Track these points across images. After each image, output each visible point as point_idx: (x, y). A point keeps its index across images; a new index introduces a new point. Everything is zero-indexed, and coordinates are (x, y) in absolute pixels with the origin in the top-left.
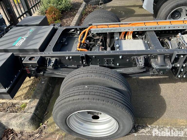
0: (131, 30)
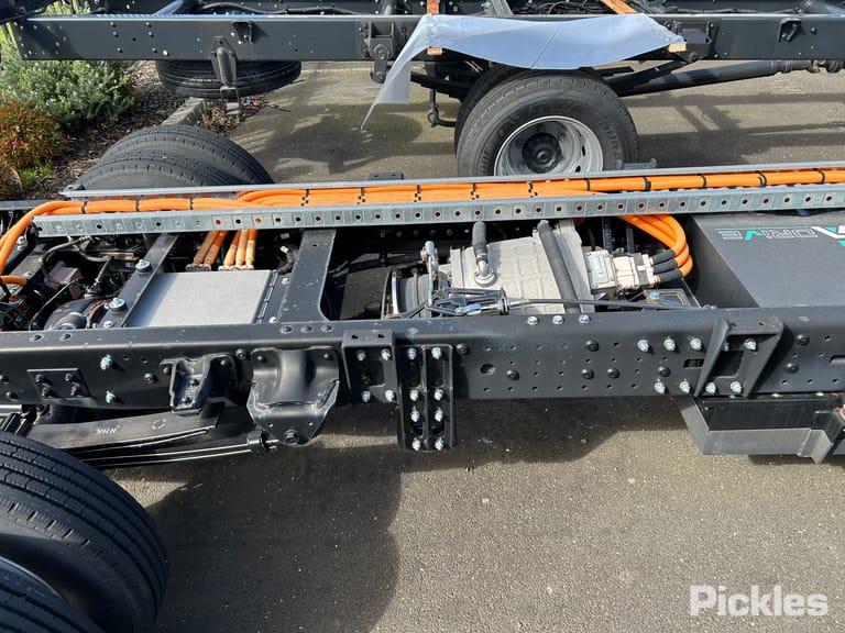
0: (248, 225)
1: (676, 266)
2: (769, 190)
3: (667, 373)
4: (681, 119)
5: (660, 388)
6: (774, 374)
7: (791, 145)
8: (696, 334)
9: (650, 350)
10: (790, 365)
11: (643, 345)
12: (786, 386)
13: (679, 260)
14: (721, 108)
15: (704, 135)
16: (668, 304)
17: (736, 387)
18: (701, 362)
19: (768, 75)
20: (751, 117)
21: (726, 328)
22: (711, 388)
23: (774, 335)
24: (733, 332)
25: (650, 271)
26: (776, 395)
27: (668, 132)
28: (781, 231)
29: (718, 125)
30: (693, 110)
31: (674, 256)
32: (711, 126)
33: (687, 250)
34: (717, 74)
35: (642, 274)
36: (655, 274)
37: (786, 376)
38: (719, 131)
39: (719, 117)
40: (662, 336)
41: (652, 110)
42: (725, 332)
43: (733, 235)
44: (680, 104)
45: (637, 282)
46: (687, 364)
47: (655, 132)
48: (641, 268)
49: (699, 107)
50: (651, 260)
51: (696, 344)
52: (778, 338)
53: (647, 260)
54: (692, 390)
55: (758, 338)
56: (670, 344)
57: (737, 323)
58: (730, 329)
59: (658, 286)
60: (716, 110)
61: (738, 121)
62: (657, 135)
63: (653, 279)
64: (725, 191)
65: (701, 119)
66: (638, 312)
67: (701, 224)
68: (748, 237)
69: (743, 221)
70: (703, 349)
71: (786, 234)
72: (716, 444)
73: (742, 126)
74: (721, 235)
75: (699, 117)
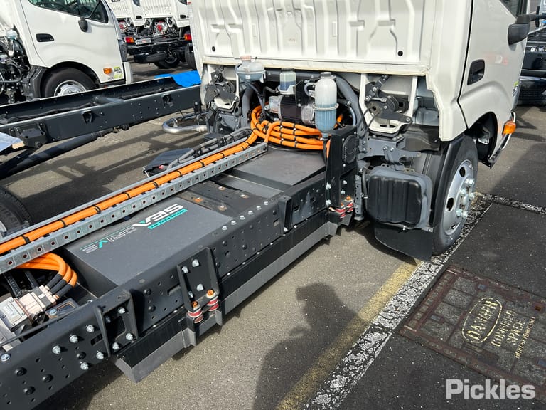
1: (66, 283)
2: (104, 213)
3: (84, 355)
4: (58, 176)
5: (84, 367)
6: (145, 318)
7: (127, 171)
8: (88, 323)
9: (63, 350)
10: (150, 308)
11: (56, 350)
12: (156, 319)
13: (65, 278)
14: (80, 162)
15: (76, 181)
16: (64, 313)
17: (129, 337)
18: (100, 337)
19: (93, 141)
20: (99, 163)
21: (99, 312)
22: (116, 347)
23: (128, 300)
24: (105, 312)
25: (49, 295)
26: (154, 326)
27: (54, 186)
28: (117, 234)
29: (82, 173)
30: (64, 168)
31: (61, 277)
32: (79, 175)
33: (69, 269)
34: (63, 147)
35: (44, 300)
36: (53, 295)
37: (151, 314)
38: (85, 176)
39: (81, 168)
40: (67, 336)
41: (38, 176)
42: (100, 314)
43: (92, 248)
44: (54, 167)
45: (43, 306)
46: (93, 342)
47: (45, 190)
48: (41, 296)
49: (67, 166)
50: (46, 287)
51: (90, 329)
52: (131, 301)
53: (44, 289)
54: (105, 355)
55: (124, 305)
56: (74, 339)
57: (106, 305)
58: (102, 311)
59: (58, 301)
60: (79, 164)
61: (93, 167)
62: (47, 191)
63: (53, 299)
64: (78, 224)
65: (72, 173)
66: (46, 329)
67: (70, 250)
68: (101, 246)
69: (95, 237)
70: (96, 328)
71: (121, 235)
72: (140, 372)
73: (96, 169)
74: (84, 251)
75: (70, 171)
